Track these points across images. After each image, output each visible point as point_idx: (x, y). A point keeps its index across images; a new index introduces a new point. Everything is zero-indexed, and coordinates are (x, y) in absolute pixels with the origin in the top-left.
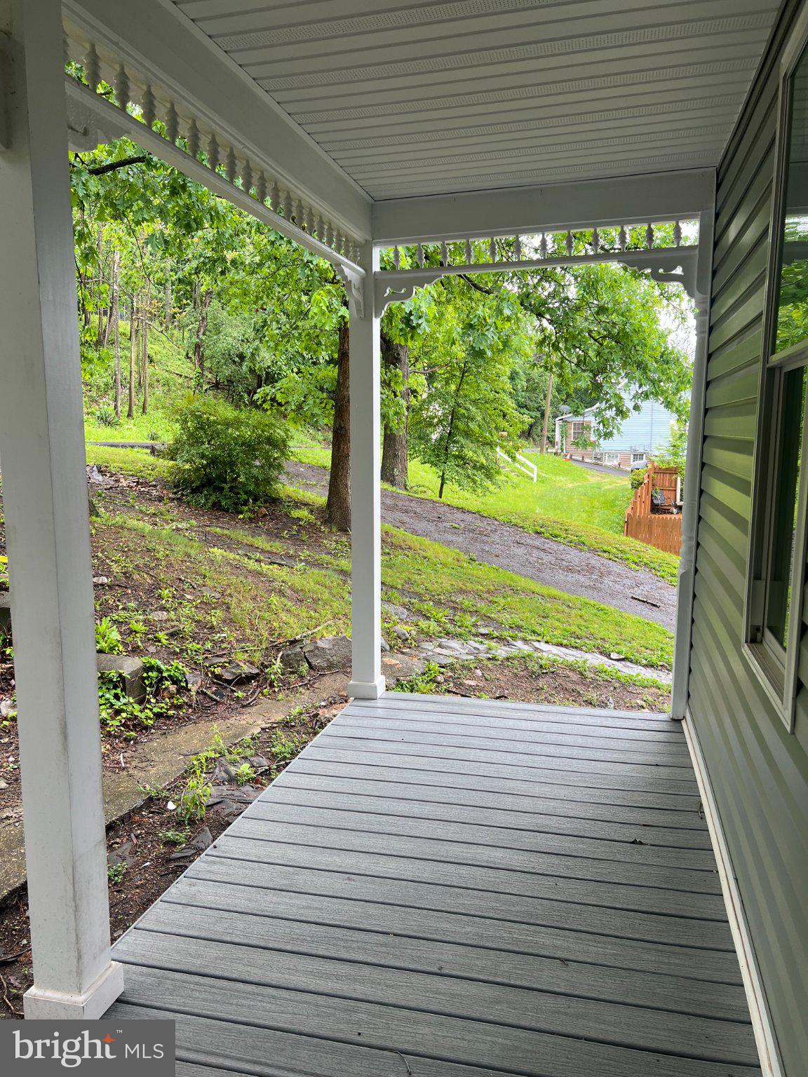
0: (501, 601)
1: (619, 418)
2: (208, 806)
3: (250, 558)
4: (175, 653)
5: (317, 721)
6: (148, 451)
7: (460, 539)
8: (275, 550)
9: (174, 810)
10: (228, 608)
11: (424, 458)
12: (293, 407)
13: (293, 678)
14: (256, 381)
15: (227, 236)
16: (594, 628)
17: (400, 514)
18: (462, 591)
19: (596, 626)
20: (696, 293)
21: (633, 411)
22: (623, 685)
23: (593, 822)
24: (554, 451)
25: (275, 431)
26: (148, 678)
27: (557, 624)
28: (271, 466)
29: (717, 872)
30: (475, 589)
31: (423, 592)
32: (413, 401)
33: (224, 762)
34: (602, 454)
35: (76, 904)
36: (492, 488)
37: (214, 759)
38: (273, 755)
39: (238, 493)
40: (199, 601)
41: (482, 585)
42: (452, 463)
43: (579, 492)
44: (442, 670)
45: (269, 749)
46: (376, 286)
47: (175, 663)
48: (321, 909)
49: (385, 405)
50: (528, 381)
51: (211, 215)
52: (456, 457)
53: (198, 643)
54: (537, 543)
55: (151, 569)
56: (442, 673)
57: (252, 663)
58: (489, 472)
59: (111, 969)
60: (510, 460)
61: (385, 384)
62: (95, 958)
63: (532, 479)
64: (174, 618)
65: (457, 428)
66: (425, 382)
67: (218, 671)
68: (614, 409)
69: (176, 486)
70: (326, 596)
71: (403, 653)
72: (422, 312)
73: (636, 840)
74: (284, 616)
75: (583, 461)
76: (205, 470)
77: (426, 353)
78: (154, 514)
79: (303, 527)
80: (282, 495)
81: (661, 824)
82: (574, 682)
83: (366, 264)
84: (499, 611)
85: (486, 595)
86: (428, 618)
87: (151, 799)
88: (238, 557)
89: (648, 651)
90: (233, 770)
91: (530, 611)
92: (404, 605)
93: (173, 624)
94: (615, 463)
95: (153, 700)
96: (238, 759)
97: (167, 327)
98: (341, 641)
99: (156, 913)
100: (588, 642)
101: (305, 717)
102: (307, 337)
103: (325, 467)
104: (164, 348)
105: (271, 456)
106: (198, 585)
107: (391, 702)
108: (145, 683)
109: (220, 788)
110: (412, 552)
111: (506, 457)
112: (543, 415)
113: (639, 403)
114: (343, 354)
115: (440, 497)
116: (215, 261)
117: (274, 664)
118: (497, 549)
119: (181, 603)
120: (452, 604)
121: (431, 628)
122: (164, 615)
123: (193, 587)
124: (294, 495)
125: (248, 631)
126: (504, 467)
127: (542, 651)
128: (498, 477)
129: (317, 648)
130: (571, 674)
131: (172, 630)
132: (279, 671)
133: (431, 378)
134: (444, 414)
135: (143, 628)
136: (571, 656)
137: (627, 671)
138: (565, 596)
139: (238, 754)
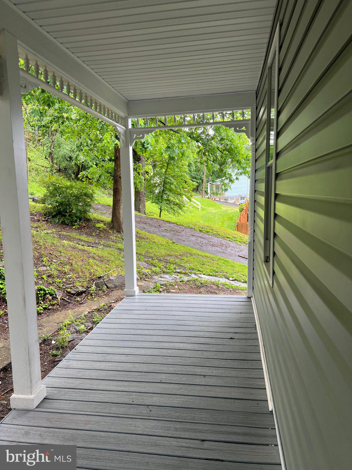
0: (186, 259)
1: (230, 183)
2: (68, 342)
3: (79, 244)
4: (50, 284)
5: (111, 308)
6: (31, 200)
7: (169, 234)
8: (90, 241)
9: (55, 344)
10: (72, 265)
11: (152, 201)
12: (96, 180)
13: (100, 292)
14: (77, 168)
15: (66, 109)
16: (223, 268)
17: (143, 224)
18: (169, 255)
19: (224, 267)
20: (251, 137)
21: (236, 180)
22: (234, 290)
23: (216, 333)
24: (208, 197)
25: (88, 190)
26: (40, 294)
27: (208, 267)
28: (86, 205)
29: (259, 346)
30: (175, 254)
31: (153, 256)
32: (147, 176)
33: (74, 325)
34: (227, 198)
35: (30, 362)
36: (182, 213)
37: (69, 324)
38: (93, 322)
39: (72, 217)
40: (59, 262)
41: (177, 253)
42: (164, 202)
43: (218, 214)
44: (162, 286)
45: (92, 320)
46: (130, 134)
47: (51, 287)
48: (117, 366)
49: (135, 179)
50: (196, 167)
51: (59, 100)
52: (166, 200)
53: (60, 279)
54: (200, 235)
55: (38, 250)
56: (162, 288)
57: (83, 287)
58: (180, 206)
59: (42, 387)
60: (189, 201)
61: (135, 170)
62: (36, 383)
63: (199, 209)
64: (49, 269)
65: (166, 188)
66: (152, 168)
67: (69, 290)
68: (228, 179)
69: (45, 215)
70: (113, 259)
71: (145, 280)
72: (149, 142)
73: (231, 338)
74: (95, 267)
75: (219, 201)
76: (58, 208)
77: (152, 156)
78: (36, 227)
79: (102, 231)
80: (92, 218)
81: (241, 332)
82: (215, 289)
83: (126, 126)
84: (185, 263)
85: (179, 257)
86: (156, 267)
87: (45, 340)
88: (74, 244)
89: (244, 277)
90: (78, 328)
91: (197, 262)
92: (145, 262)
93: (49, 272)
94: (233, 201)
95: (42, 303)
96: (80, 324)
97: (36, 145)
98: (119, 277)
99: (55, 371)
100: (220, 274)
101: (106, 307)
102: (101, 151)
103: (109, 205)
104: (35, 154)
105: (86, 201)
106: (58, 256)
107: (141, 296)
108: (39, 296)
109: (72, 335)
110: (148, 240)
111: (187, 199)
112: (202, 181)
113: (238, 177)
114: (116, 157)
115: (160, 217)
116: (59, 118)
117: (92, 286)
118: (184, 238)
119: (51, 263)
120: (166, 261)
121: (157, 270)
122: (45, 268)
123: (56, 256)
124: (97, 218)
125: (81, 274)
126: (186, 204)
127: (202, 278)
128: (184, 208)
129: (110, 280)
130: (213, 286)
131: (48, 274)
132: (95, 289)
133: (154, 166)
134: (160, 182)
135: (36, 274)
136: (213, 279)
137: (235, 284)
138: (212, 256)
139: (79, 322)
